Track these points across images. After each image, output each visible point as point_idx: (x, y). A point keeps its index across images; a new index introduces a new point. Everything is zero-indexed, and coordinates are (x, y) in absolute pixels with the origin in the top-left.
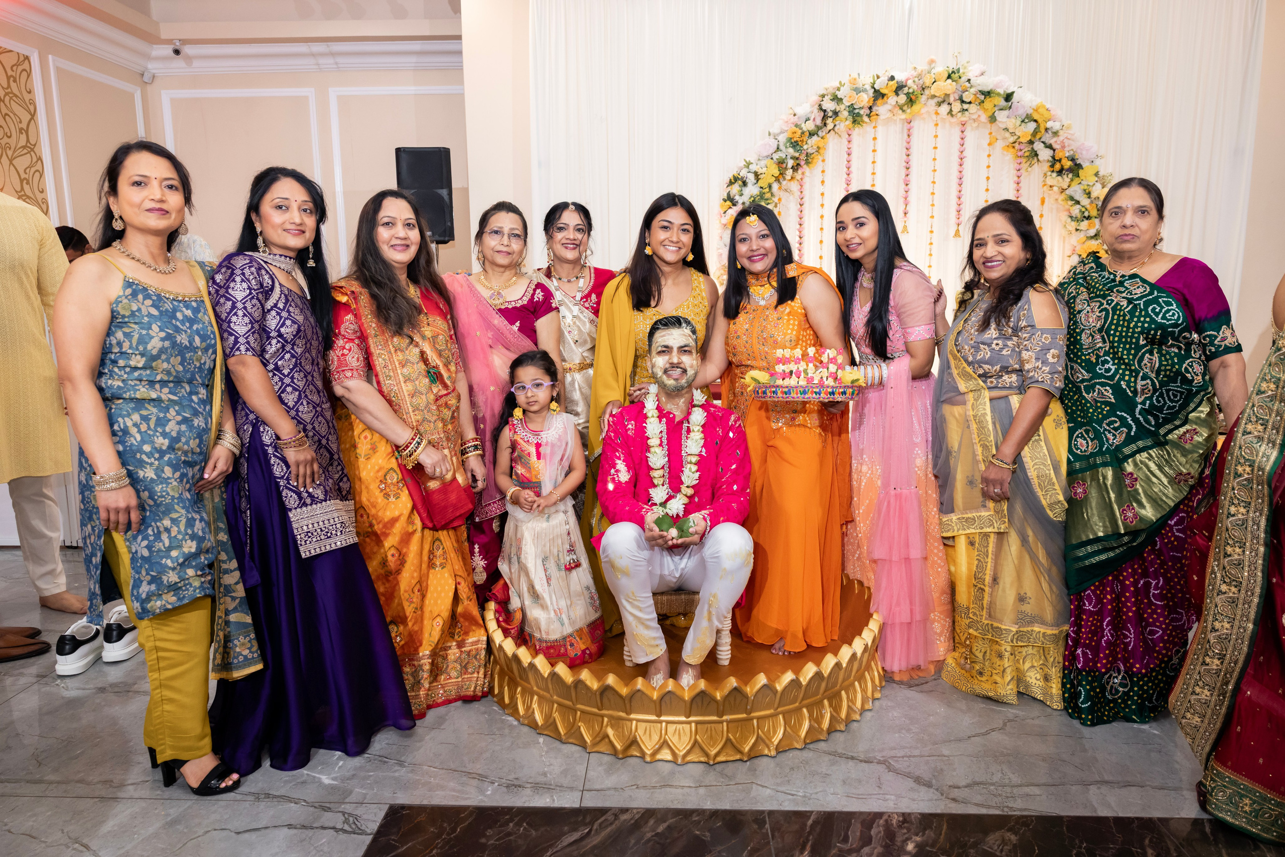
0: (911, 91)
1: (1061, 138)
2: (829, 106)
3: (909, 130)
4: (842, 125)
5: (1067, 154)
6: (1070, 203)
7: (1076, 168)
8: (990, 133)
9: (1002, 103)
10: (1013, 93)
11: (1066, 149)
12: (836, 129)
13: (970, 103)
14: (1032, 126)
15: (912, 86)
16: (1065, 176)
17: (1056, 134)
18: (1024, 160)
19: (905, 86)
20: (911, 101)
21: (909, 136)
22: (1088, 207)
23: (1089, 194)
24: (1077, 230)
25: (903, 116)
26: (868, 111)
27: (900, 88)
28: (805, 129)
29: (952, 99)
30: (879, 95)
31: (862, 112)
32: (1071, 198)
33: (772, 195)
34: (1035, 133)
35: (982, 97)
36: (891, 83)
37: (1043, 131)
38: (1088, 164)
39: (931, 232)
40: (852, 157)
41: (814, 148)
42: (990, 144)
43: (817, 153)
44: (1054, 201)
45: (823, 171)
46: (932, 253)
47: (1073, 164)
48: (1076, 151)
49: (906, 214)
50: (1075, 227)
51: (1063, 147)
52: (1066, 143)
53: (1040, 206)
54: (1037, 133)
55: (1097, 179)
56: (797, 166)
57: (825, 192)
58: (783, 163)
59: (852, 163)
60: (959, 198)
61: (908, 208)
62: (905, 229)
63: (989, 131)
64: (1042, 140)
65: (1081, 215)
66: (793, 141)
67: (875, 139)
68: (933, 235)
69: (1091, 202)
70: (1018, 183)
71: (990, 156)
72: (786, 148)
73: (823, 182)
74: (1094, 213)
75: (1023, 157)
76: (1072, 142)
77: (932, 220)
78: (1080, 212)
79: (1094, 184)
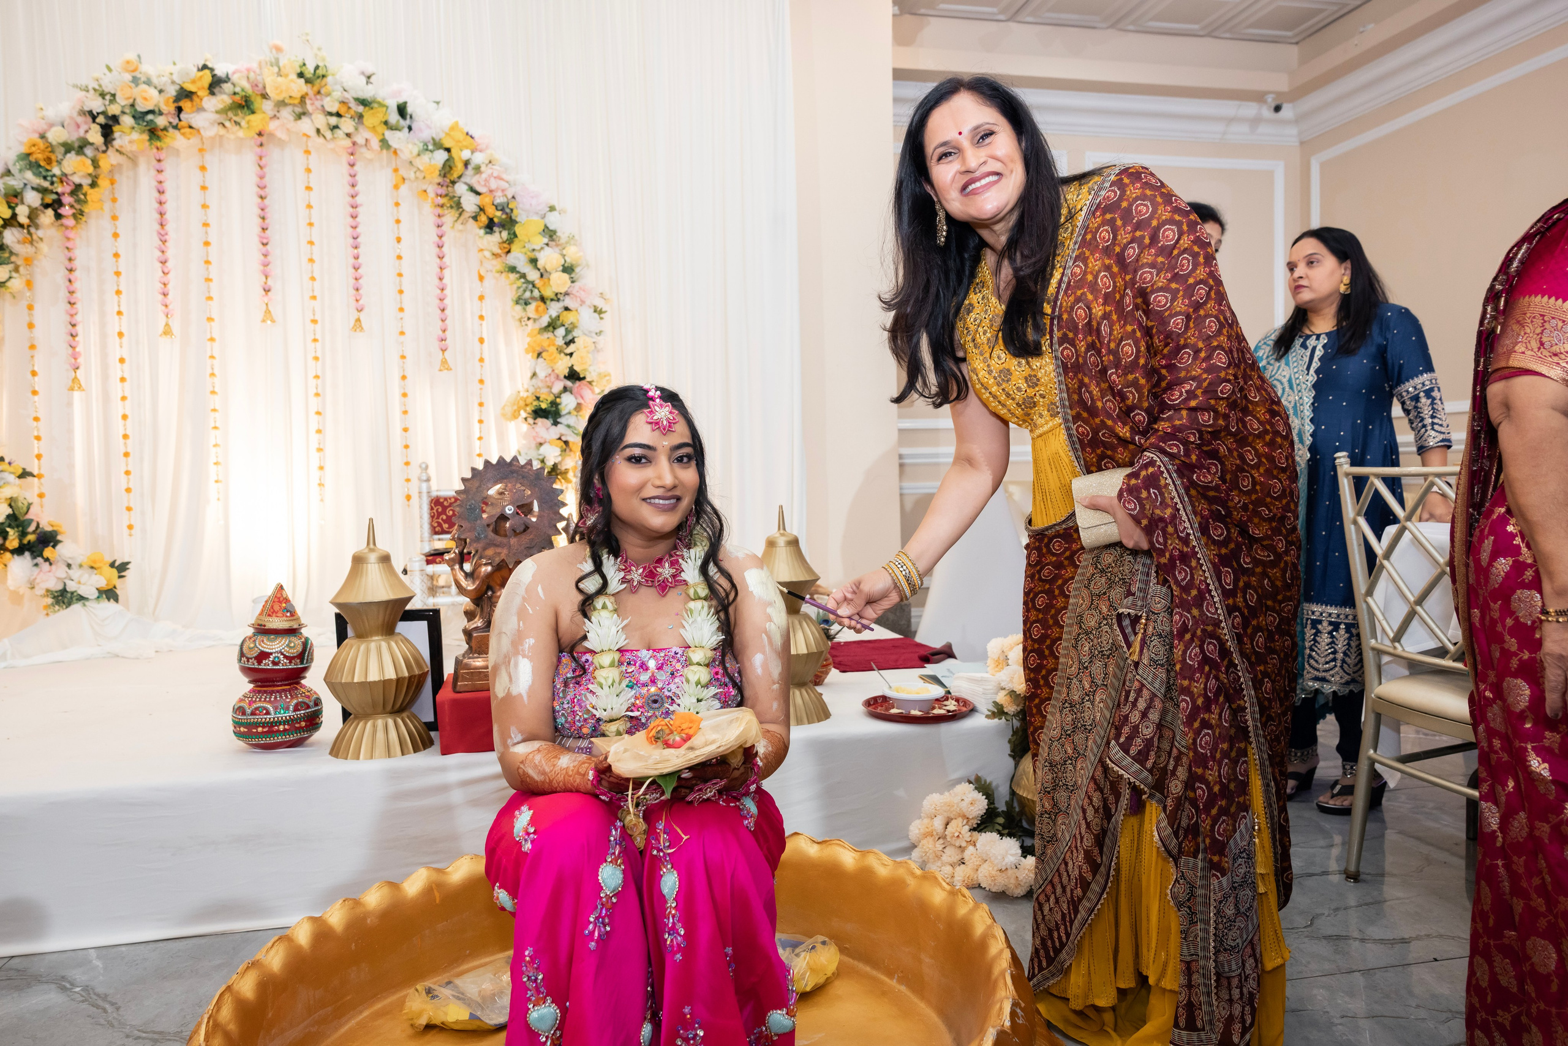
0: (238, 90)
1: (484, 176)
2: (97, 105)
3: (261, 158)
4: (127, 139)
5: (498, 201)
6: (513, 276)
7: (509, 223)
8: (396, 170)
9: (394, 118)
10: (405, 103)
11: (499, 193)
12: (117, 143)
13: (338, 115)
14: (442, 156)
15: (243, 84)
16: (497, 235)
17: (478, 169)
18: (440, 211)
19: (226, 82)
20: (244, 105)
21: (261, 167)
22: (538, 282)
23: (534, 261)
24: (529, 319)
25: (241, 134)
26: (175, 121)
27: (216, 84)
28: (50, 140)
29: (310, 108)
30: (185, 94)
31: (161, 121)
32: (513, 269)
33: (11, 253)
34: (447, 167)
35: (361, 109)
36: (201, 73)
37: (460, 166)
38: (536, 218)
39: (314, 321)
40: (167, 196)
41: (83, 177)
42: (396, 187)
43: (93, 185)
44: (498, 275)
45: (114, 218)
46: (319, 354)
47: (504, 216)
48: (513, 197)
49: (267, 291)
50: (523, 314)
51: (491, 191)
52: (493, 184)
53: (479, 283)
54: (451, 168)
55: (546, 240)
56: (56, 205)
57: (120, 252)
58: (16, 196)
59: (169, 207)
60: (356, 268)
61: (270, 282)
62: (268, 315)
63: (394, 166)
64: (462, 179)
65: (528, 294)
66: (32, 158)
67: (203, 168)
68: (318, 327)
69: (542, 276)
70: (440, 247)
71: (397, 204)
72: (21, 171)
73: (116, 235)
74: (548, 293)
75: (442, 206)
76: (504, 185)
77: (313, 302)
78: (525, 291)
79: (542, 248)
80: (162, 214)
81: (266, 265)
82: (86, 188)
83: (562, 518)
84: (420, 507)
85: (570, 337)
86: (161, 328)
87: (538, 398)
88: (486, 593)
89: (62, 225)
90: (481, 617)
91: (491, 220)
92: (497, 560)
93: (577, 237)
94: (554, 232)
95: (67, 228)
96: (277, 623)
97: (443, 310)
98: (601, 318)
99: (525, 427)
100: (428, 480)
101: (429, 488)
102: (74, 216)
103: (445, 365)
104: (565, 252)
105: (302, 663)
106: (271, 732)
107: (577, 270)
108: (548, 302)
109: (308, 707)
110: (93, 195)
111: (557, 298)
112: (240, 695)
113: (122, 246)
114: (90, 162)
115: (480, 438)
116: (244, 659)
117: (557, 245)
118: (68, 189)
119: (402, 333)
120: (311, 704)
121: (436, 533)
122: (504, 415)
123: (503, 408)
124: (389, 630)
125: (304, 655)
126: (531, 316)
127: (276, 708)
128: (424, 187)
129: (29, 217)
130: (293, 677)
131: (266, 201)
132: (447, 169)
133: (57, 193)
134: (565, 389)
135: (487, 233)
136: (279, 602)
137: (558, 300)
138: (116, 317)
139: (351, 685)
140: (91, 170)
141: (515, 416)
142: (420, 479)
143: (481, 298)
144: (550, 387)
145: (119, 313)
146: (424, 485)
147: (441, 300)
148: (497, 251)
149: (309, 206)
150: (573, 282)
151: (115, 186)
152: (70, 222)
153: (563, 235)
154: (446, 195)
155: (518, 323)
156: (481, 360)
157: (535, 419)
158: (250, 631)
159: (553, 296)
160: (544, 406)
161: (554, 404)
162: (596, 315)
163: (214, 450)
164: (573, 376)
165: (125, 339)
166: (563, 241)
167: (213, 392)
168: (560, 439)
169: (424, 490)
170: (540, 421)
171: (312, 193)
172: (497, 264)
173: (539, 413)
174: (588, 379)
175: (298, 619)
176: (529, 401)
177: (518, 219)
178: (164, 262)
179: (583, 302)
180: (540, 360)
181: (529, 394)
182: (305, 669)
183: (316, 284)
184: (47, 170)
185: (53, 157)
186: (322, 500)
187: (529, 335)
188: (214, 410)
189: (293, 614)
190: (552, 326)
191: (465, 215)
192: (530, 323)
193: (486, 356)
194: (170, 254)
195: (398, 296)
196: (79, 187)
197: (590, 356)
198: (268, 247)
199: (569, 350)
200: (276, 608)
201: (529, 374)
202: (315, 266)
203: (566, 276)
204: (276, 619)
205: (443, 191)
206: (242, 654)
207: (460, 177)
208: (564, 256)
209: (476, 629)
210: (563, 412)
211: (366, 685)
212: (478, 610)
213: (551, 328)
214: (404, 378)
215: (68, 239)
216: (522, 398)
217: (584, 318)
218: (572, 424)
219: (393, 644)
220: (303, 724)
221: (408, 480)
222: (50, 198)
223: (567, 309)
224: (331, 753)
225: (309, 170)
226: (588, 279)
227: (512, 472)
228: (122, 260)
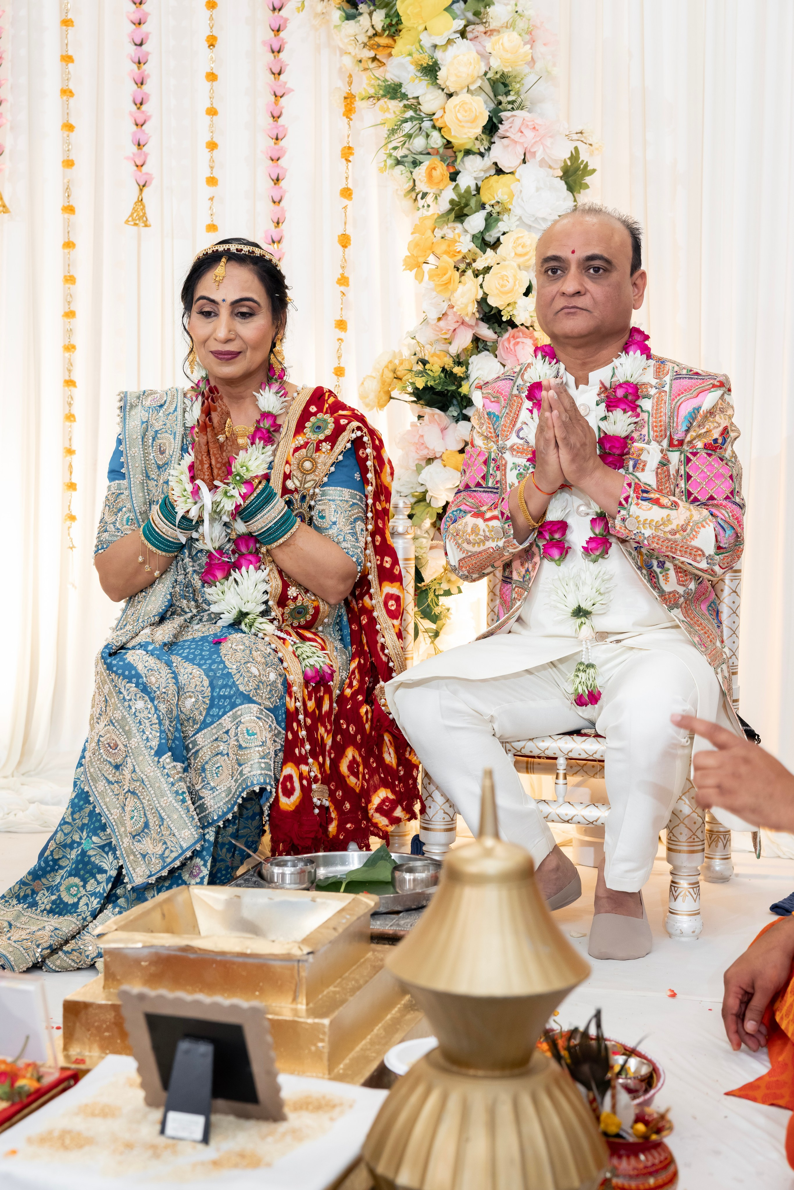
22: (441, 116)
23: (433, 72)
24: (424, 195)
32: (393, 90)
39: (69, 209)
50: (412, 186)
55: (460, 24)
65: (419, 143)
68: (74, 219)
70: (276, 51)
77: (67, 173)
79: (450, 41)
85: (491, 234)
87: (425, 364)
94: (486, 4)
104: (494, 46)
108: (461, 157)
111: (476, 148)
117: (484, 33)
126: (424, 188)
134: (477, 345)
135: (347, 17)
143: (347, 153)
144: (447, 341)
147: (275, 160)
148: (364, 54)
157: (424, 407)
161: (455, 377)
162: (562, 183)
164: (490, 317)
170: (428, 412)
173: (427, 396)
179: (530, 155)
183: (75, 138)
187: (416, 230)
190: (460, 210)
193: (351, 274)
195: (209, 155)
199: (482, 263)
202: (74, 102)
208: (493, 57)
213: (456, 216)
217: (530, 191)
223: (499, 171)
226: (547, 102)
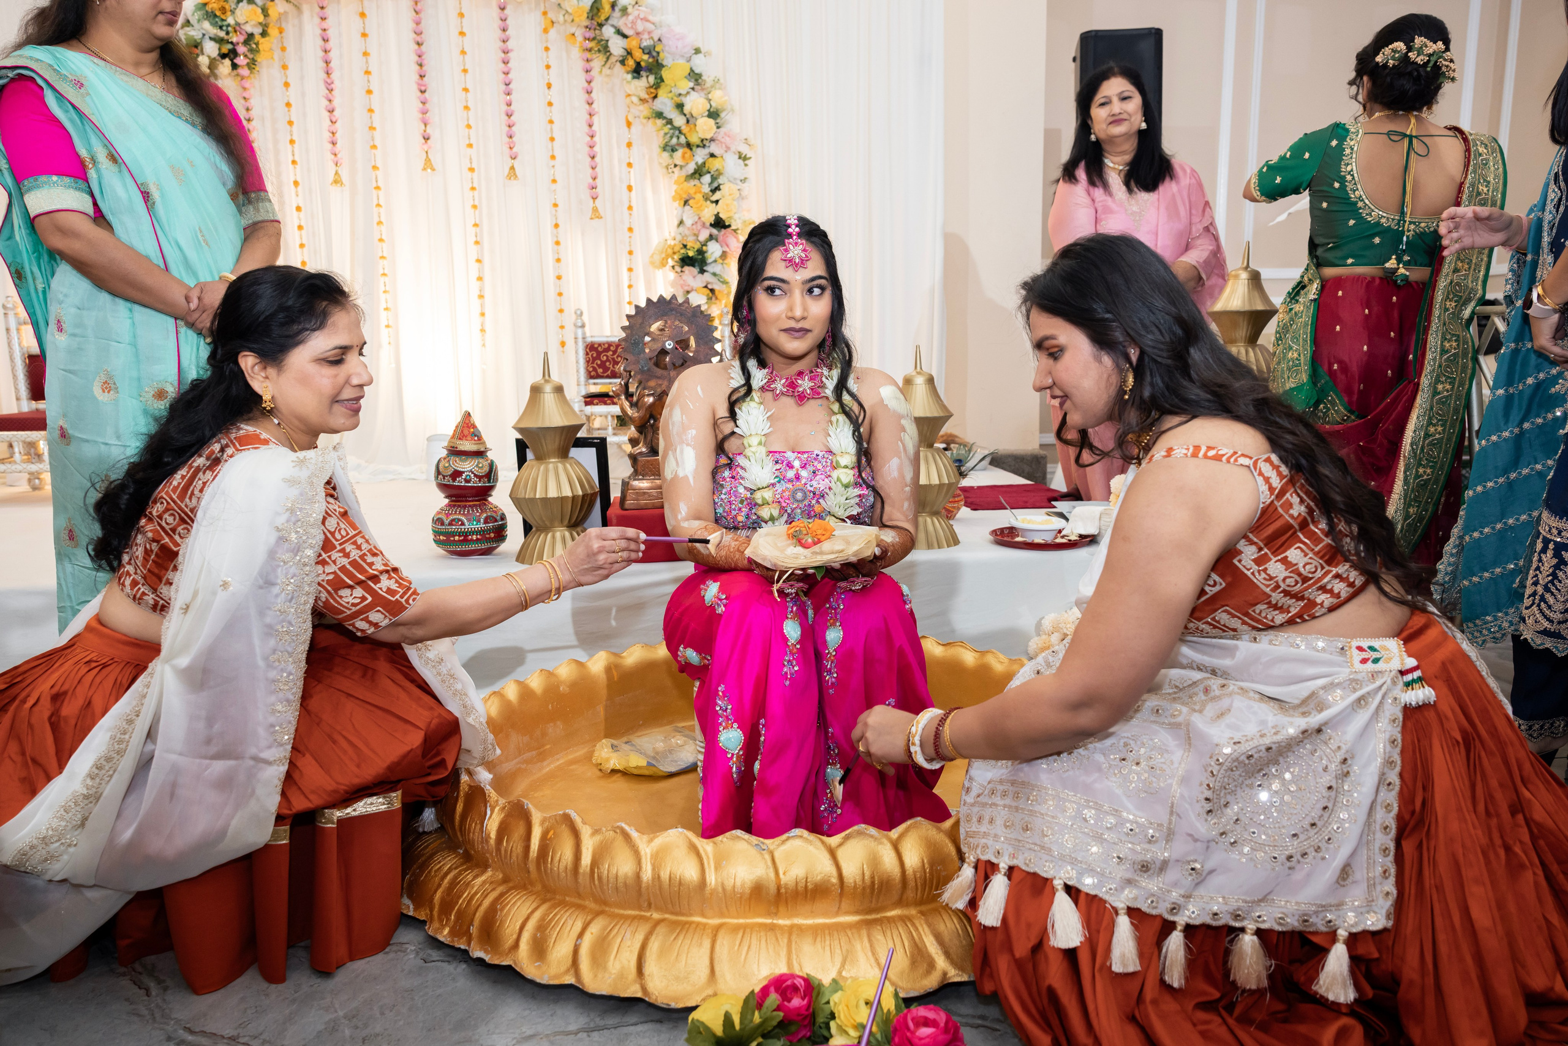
1: (631, 18)
3: (416, 3)
5: (645, 44)
6: (660, 122)
7: (656, 67)
8: (545, 13)
11: (646, 36)
16: (644, 79)
17: (625, 11)
18: (589, 55)
22: (684, 129)
23: (680, 107)
24: (676, 166)
32: (660, 115)
34: (595, 9)
37: (607, 7)
38: (682, 61)
39: (472, 170)
40: (331, 44)
41: (255, 26)
42: (546, 31)
43: (264, 34)
44: (645, 121)
45: (285, 67)
46: (476, 203)
47: (651, 60)
48: (659, 40)
49: (426, 139)
50: (670, 161)
51: (638, 34)
52: (640, 27)
53: (626, 129)
54: (598, 10)
55: (691, 84)
56: (232, 54)
57: (292, 102)
58: (196, 47)
59: (332, 55)
60: (509, 115)
61: (429, 130)
62: (428, 164)
63: (542, 9)
64: (610, 22)
65: (674, 141)
66: (209, 8)
67: (363, 15)
68: (475, 175)
69: (688, 121)
70: (589, 92)
71: (547, 49)
72: (199, 21)
73: (287, 85)
74: (694, 139)
75: (590, 50)
76: (650, 27)
77: (469, 150)
78: (671, 137)
79: (688, 93)
80: (327, 63)
81: (424, 112)
82: (258, 37)
83: (717, 353)
84: (577, 352)
85: (715, 185)
86: (331, 177)
87: (685, 246)
88: (649, 421)
89: (238, 75)
90: (645, 443)
91: (638, 64)
92: (659, 391)
93: (722, 81)
94: (700, 76)
95: (243, 78)
96: (467, 446)
97: (593, 158)
98: (746, 165)
99: (672, 275)
100: (583, 326)
101: (584, 333)
102: (248, 64)
103: (596, 214)
104: (710, 96)
105: (489, 481)
106: (466, 540)
107: (722, 115)
108: (694, 149)
109: (496, 521)
110: (264, 44)
111: (702, 144)
112: (438, 509)
113: (293, 95)
114: (259, 11)
115: (630, 286)
116: (440, 477)
117: (703, 89)
118: (242, 39)
119: (554, 181)
120: (498, 518)
121: (592, 377)
122: (652, 263)
123: (652, 256)
124: (564, 454)
125: (490, 475)
126: (678, 163)
127: (469, 520)
128: (573, 30)
129: (209, 68)
130: (482, 493)
131: (423, 48)
132: (595, 11)
133: (232, 43)
134: (711, 237)
135: (634, 78)
136: (467, 427)
137: (704, 146)
138: (291, 166)
139: (533, 500)
140: (261, 19)
141: (663, 264)
142: (575, 325)
143: (629, 145)
144: (696, 235)
145: (294, 162)
146: (580, 331)
147: (591, 147)
148: (644, 96)
149: (463, 52)
150: (718, 127)
151: (283, 35)
152: (245, 72)
153: (708, 78)
154: (594, 39)
155: (665, 170)
156: (630, 208)
157: (682, 267)
158: (444, 453)
159: (698, 142)
160: (691, 254)
161: (701, 252)
162: (741, 161)
163: (383, 296)
164: (719, 223)
165: (300, 188)
166: (708, 85)
167: (381, 240)
168: (706, 287)
169: (580, 336)
170: (687, 269)
171: (466, 39)
172: (644, 110)
173: (686, 261)
174: (733, 227)
175: (484, 443)
176: (677, 249)
177: (664, 63)
178: (331, 111)
179: (728, 149)
180: (687, 207)
181: (676, 242)
182: (491, 488)
183: (472, 132)
184: (223, 20)
185: (227, 7)
186: (484, 345)
187: (676, 182)
188: (382, 257)
189: (480, 438)
190: (698, 173)
191: (613, 59)
192: (677, 170)
193: (634, 204)
194: (336, 103)
195: (550, 145)
196: (251, 36)
197: (735, 203)
198: (426, 95)
199: (714, 198)
200: (466, 432)
201: (676, 223)
202: (471, 113)
203: (711, 122)
204: (466, 443)
205: (591, 34)
206: (438, 472)
207: (607, 19)
208: (709, 100)
209: (641, 453)
210: (709, 261)
211: (545, 500)
212: (642, 438)
213: (697, 176)
214: (556, 226)
215: (245, 89)
216: (670, 246)
217: (730, 165)
218: (718, 272)
219: (568, 466)
220: (492, 535)
221: (562, 327)
222: (226, 48)
223: (712, 155)
224: (517, 560)
225: (461, 15)
226: (733, 124)
227: (672, 310)
228: (293, 109)
